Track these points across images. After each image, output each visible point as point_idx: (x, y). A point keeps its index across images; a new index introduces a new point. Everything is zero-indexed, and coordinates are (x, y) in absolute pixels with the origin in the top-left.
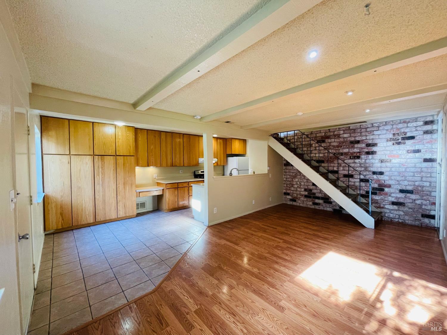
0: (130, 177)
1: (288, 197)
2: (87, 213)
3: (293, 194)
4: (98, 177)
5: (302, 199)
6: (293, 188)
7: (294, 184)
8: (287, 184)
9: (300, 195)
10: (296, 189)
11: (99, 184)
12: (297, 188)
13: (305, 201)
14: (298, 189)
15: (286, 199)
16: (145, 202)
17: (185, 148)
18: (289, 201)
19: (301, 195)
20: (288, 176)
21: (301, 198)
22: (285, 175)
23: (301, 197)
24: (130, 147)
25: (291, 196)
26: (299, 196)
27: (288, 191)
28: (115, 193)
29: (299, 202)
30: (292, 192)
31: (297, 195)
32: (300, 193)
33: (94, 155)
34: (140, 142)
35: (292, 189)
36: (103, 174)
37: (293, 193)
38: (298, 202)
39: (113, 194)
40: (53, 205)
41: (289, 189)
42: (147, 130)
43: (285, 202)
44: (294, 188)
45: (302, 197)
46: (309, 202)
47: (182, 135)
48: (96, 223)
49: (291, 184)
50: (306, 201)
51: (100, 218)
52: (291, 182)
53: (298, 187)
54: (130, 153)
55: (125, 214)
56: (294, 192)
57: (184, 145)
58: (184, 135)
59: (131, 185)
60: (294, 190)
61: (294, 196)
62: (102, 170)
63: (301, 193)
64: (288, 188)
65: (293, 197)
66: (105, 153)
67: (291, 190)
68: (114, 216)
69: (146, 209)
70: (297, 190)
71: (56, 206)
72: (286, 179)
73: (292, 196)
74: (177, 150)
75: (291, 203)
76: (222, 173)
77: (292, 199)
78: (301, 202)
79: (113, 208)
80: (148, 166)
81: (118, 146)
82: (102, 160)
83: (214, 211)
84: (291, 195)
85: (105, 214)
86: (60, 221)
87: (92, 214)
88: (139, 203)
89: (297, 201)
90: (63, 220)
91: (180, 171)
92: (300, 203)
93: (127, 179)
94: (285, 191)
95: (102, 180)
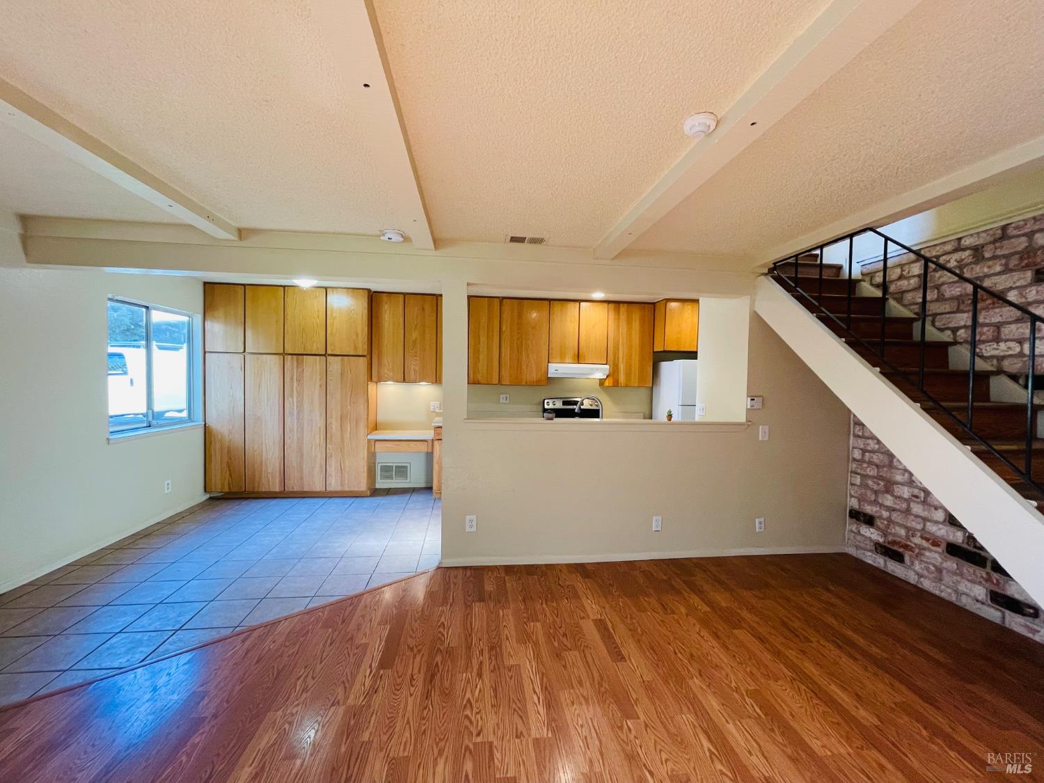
0: (354, 403)
1: (868, 534)
2: (270, 471)
3: (888, 526)
4: (290, 399)
5: (935, 556)
6: (889, 497)
7: (897, 483)
8: (864, 477)
9: (922, 537)
10: (904, 506)
11: (291, 414)
12: (908, 501)
13: (948, 571)
14: (912, 505)
15: (859, 538)
16: (408, 465)
17: (506, 336)
18: (871, 551)
19: (927, 540)
20: (870, 441)
21: (927, 554)
22: (859, 436)
23: (924, 549)
24: (357, 335)
25: (878, 529)
26: (917, 540)
27: (869, 509)
28: (323, 436)
29: (917, 567)
30: (885, 514)
31: (907, 533)
32: (923, 529)
33: (284, 354)
34: (387, 324)
35: (888, 500)
36: (300, 394)
37: (889, 520)
38: (909, 568)
39: (317, 437)
40: (218, 446)
41: (873, 498)
42: (405, 294)
43: (852, 551)
44: (897, 497)
45: (930, 551)
46: (969, 585)
47: (497, 302)
48: (283, 495)
49: (880, 478)
50: (955, 574)
51: (293, 485)
52: (884, 472)
53: (916, 497)
54: (356, 348)
55: (342, 485)
56: (896, 516)
57: (504, 328)
58: (505, 300)
59: (357, 422)
60: (894, 510)
61: (894, 535)
62: (299, 385)
63: (932, 528)
64: (869, 493)
65: (890, 538)
66: (304, 348)
67: (881, 505)
68: (318, 487)
69: (408, 481)
70: (908, 511)
71: (222, 449)
72: (863, 455)
73: (885, 534)
74: (481, 342)
75: (879, 561)
76: (646, 409)
77: (885, 547)
78: (927, 569)
79: (317, 469)
80: (404, 381)
81: (331, 334)
82: (299, 364)
83: (467, 524)
84: (881, 526)
85: (302, 478)
86: (227, 479)
87: (278, 475)
88: (394, 465)
89: (907, 558)
90: (231, 476)
91: (501, 396)
92: (920, 576)
93: (349, 407)
94: (854, 503)
95: (297, 407)
